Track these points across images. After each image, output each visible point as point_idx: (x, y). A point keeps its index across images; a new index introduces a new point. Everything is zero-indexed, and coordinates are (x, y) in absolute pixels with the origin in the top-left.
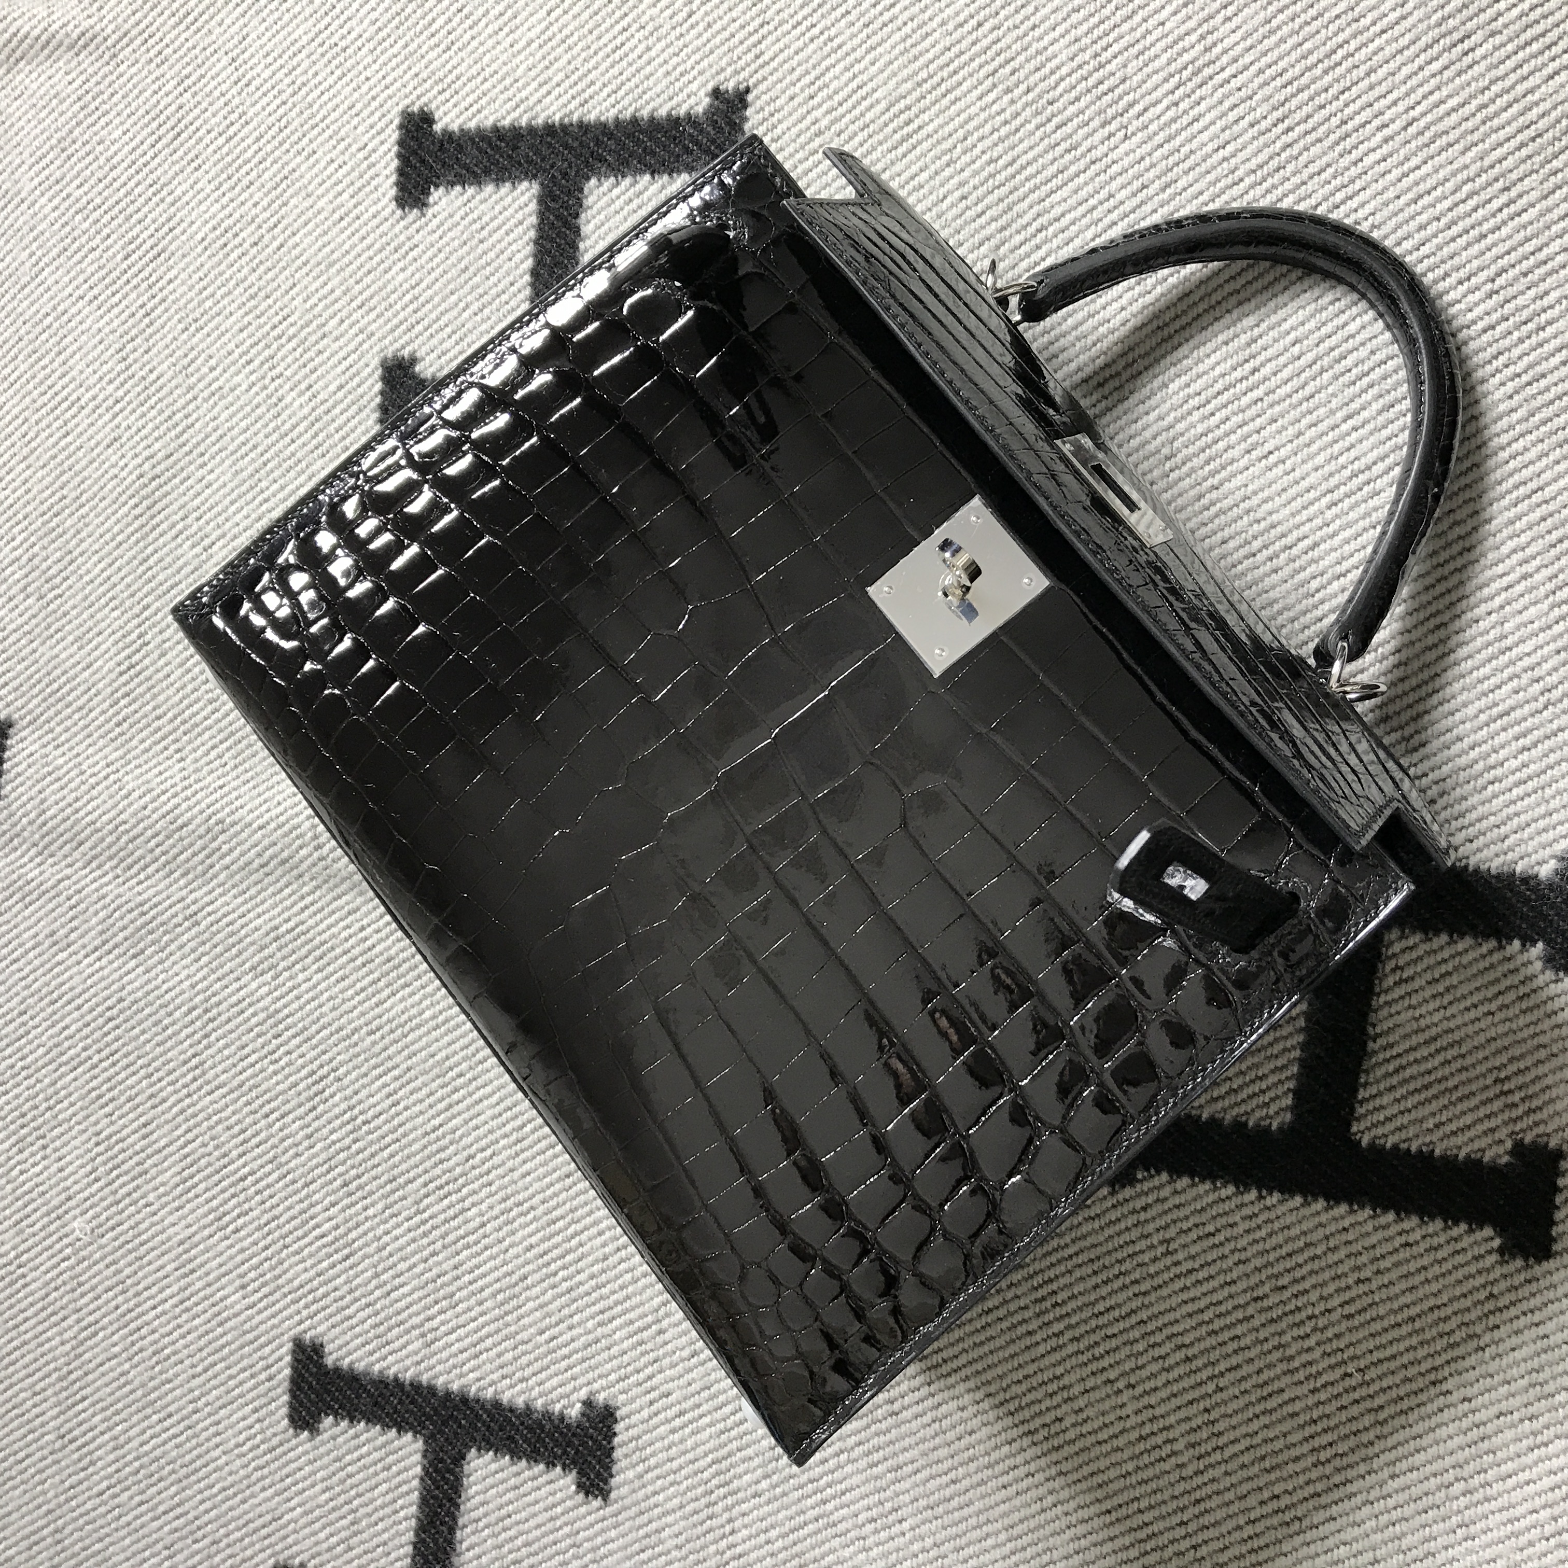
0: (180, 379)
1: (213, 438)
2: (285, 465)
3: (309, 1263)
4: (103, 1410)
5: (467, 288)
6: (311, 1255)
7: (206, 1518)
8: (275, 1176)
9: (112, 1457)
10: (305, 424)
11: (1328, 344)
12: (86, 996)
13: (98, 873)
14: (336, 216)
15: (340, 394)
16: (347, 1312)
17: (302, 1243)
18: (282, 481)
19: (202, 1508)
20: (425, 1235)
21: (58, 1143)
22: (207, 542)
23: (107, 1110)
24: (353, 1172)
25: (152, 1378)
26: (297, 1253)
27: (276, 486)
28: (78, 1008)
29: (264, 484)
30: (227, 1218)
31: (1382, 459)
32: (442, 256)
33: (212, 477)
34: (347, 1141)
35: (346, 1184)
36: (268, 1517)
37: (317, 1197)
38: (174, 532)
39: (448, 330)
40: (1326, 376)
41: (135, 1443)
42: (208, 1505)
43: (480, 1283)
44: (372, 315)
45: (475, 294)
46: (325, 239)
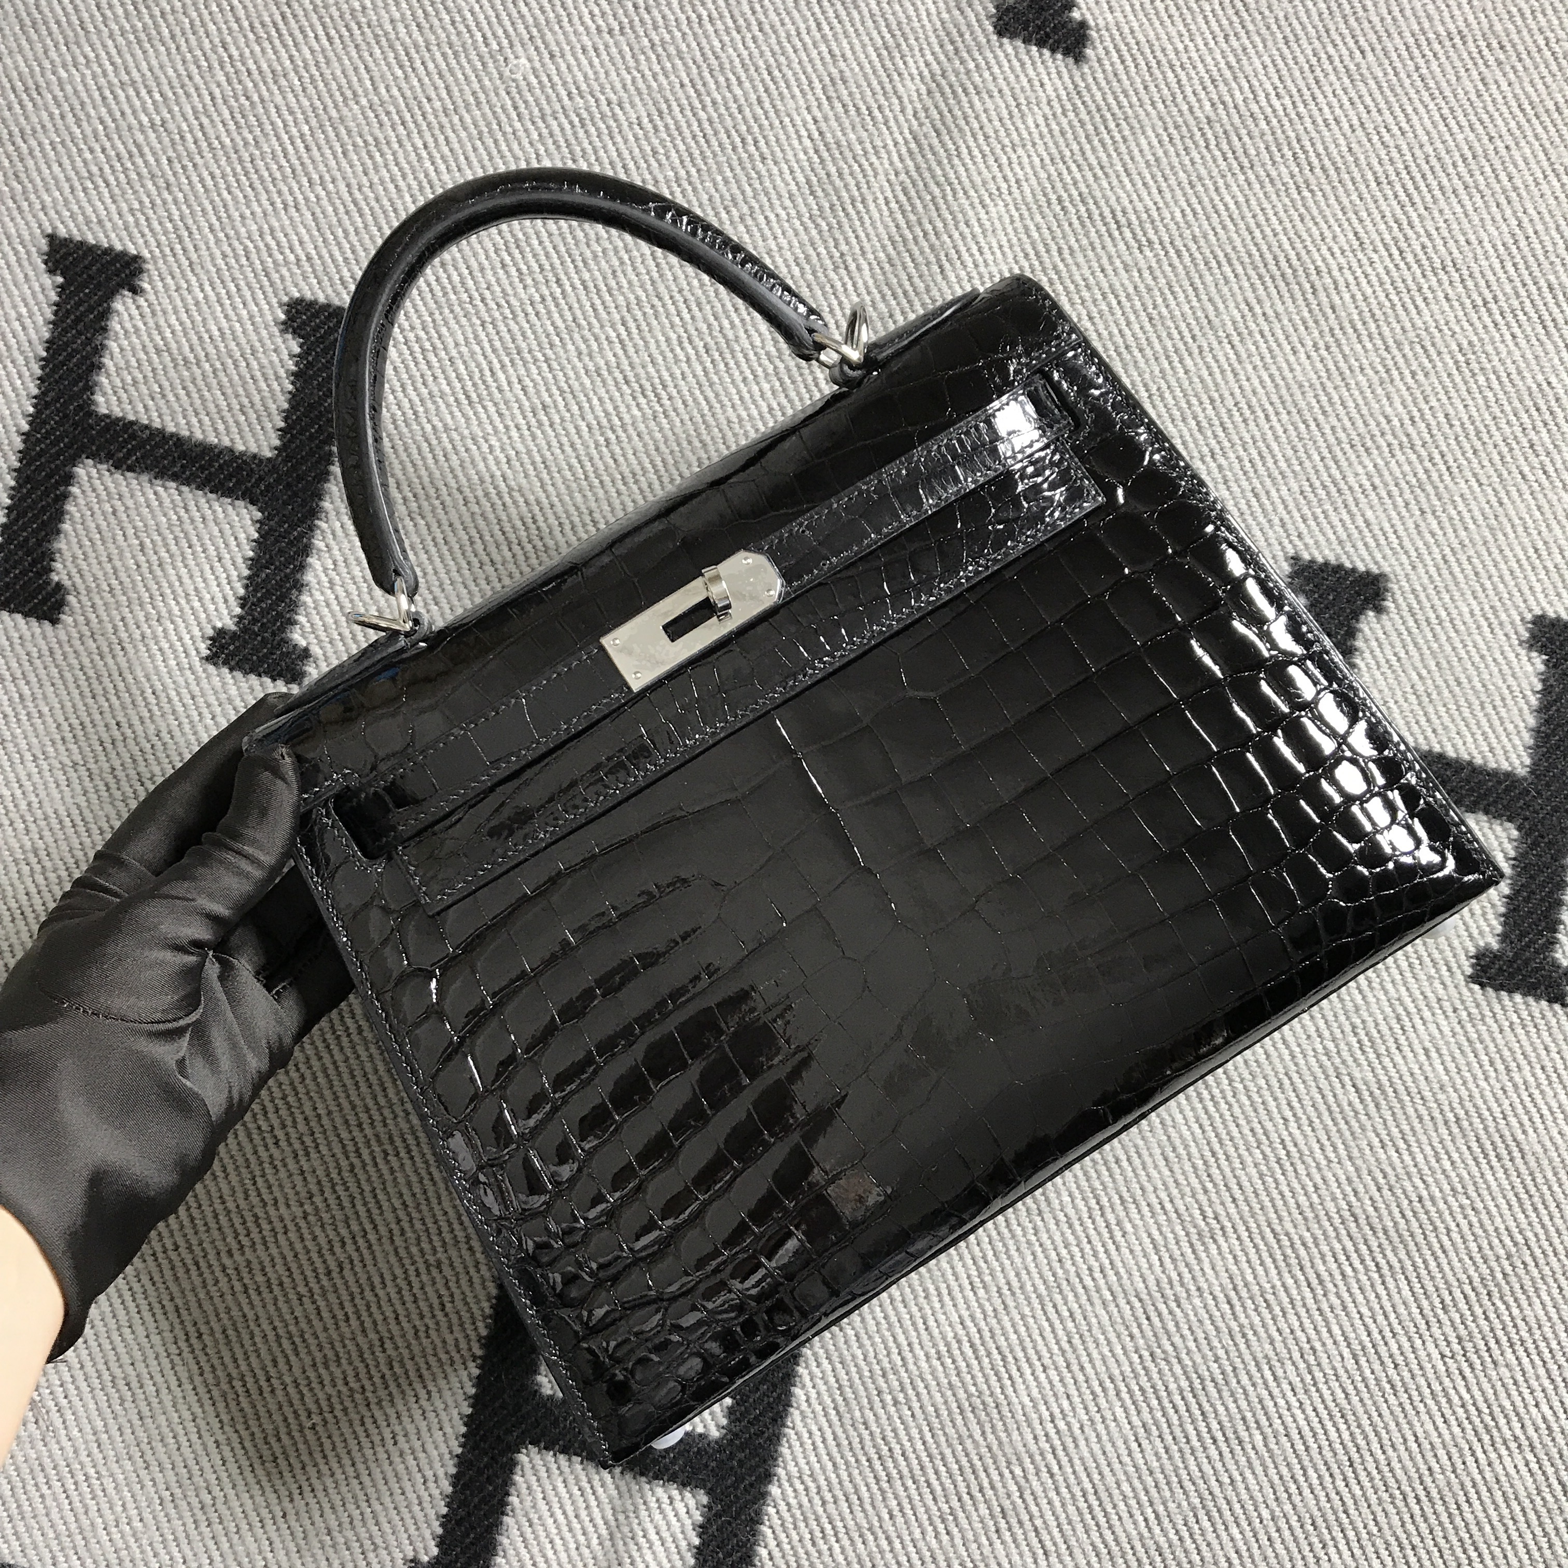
0: (1411, 334)
1: (1342, 364)
2: (1299, 446)
3: (464, 349)
4: (317, 64)
5: (1440, 682)
6: (473, 354)
7: (195, 179)
8: (559, 323)
9: (265, 66)
10: (1338, 476)
11: (1225, 1507)
12: (772, 114)
13: (904, 150)
14: (1540, 545)
15: (1360, 522)
16: (410, 388)
17: (487, 345)
18: (1283, 439)
19: (205, 174)
20: (487, 495)
21: (614, 50)
22: (1236, 339)
23: (645, 120)
24: (557, 420)
25: (349, 132)
26: (476, 337)
27: (1280, 431)
28: (760, 101)
29: (1285, 417)
30: (518, 256)
31: (1116, 1540)
32: (1477, 659)
33: (1303, 356)
34: (590, 417)
35: (545, 407)
36: (194, 257)
37: (534, 370)
38: (1254, 302)
39: (1402, 654)
40: (1197, 1501)
41: (279, 99)
42: (209, 182)
43: (433, 550)
44: (1432, 570)
45: (1431, 689)
46: (1520, 529)
